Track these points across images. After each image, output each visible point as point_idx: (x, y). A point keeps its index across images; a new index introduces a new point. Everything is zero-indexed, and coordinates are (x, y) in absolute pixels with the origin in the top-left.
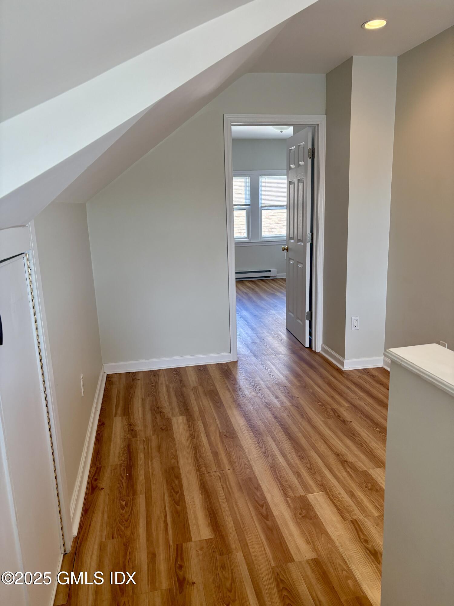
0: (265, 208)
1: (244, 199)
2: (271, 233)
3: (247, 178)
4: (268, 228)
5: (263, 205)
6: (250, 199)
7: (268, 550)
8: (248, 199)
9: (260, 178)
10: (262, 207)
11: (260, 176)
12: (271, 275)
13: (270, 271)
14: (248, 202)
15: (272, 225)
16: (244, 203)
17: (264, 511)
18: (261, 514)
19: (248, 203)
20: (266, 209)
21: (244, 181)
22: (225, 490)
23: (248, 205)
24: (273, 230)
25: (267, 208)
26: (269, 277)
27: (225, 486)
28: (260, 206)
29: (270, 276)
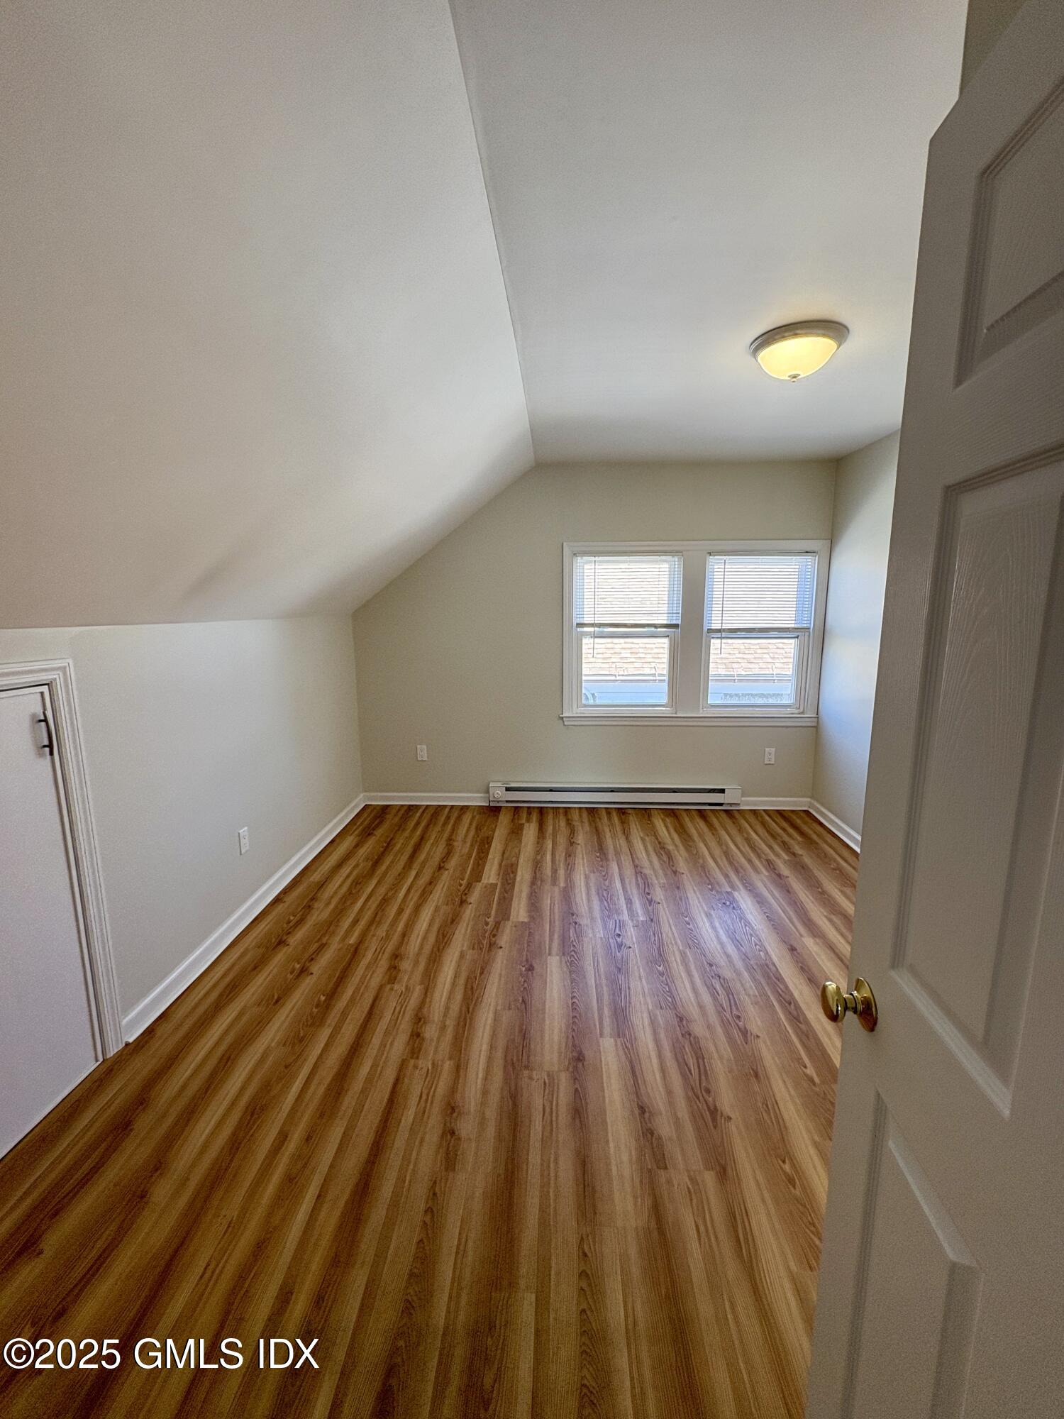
0: (719, 635)
1: (666, 612)
2: (730, 671)
3: (677, 560)
4: (724, 661)
5: (714, 626)
6: (680, 612)
8: (675, 612)
9: (711, 561)
10: (710, 630)
11: (710, 555)
12: (726, 802)
13: (722, 791)
14: (675, 618)
15: (734, 657)
16: (665, 622)
19: (674, 622)
20: (721, 638)
21: (667, 566)
23: (676, 626)
24: (735, 666)
25: (724, 634)
26: (721, 805)
28: (705, 629)
29: (722, 802)
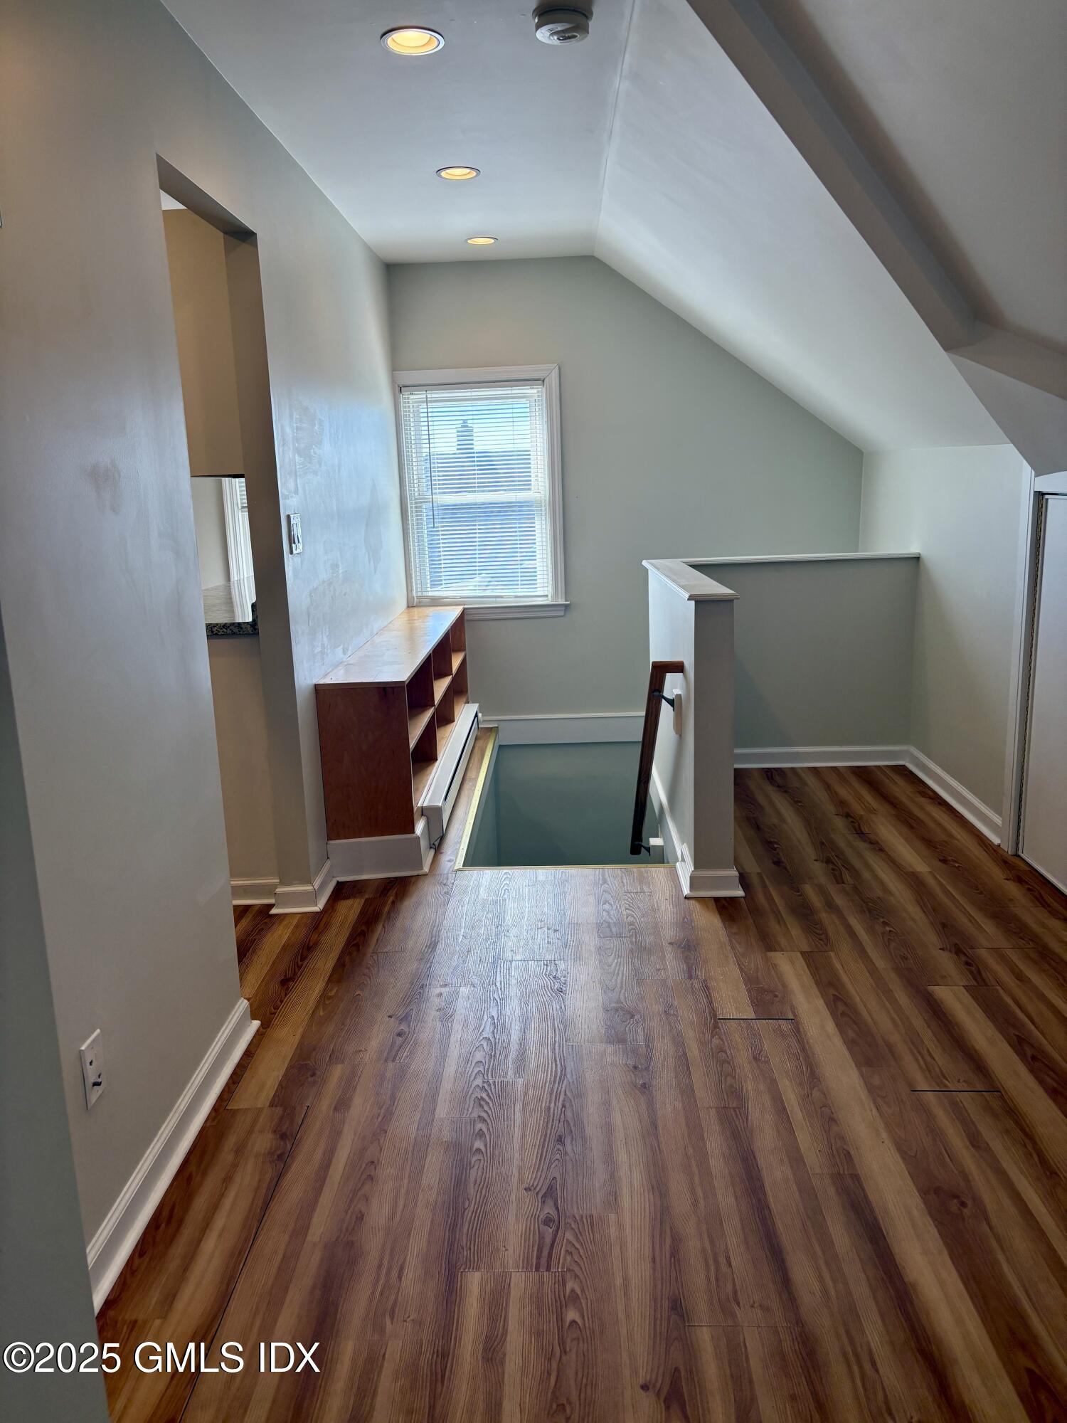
7: (838, 966)
17: (841, 1008)
18: (846, 1004)
22: (925, 1050)
27: (928, 1059)
